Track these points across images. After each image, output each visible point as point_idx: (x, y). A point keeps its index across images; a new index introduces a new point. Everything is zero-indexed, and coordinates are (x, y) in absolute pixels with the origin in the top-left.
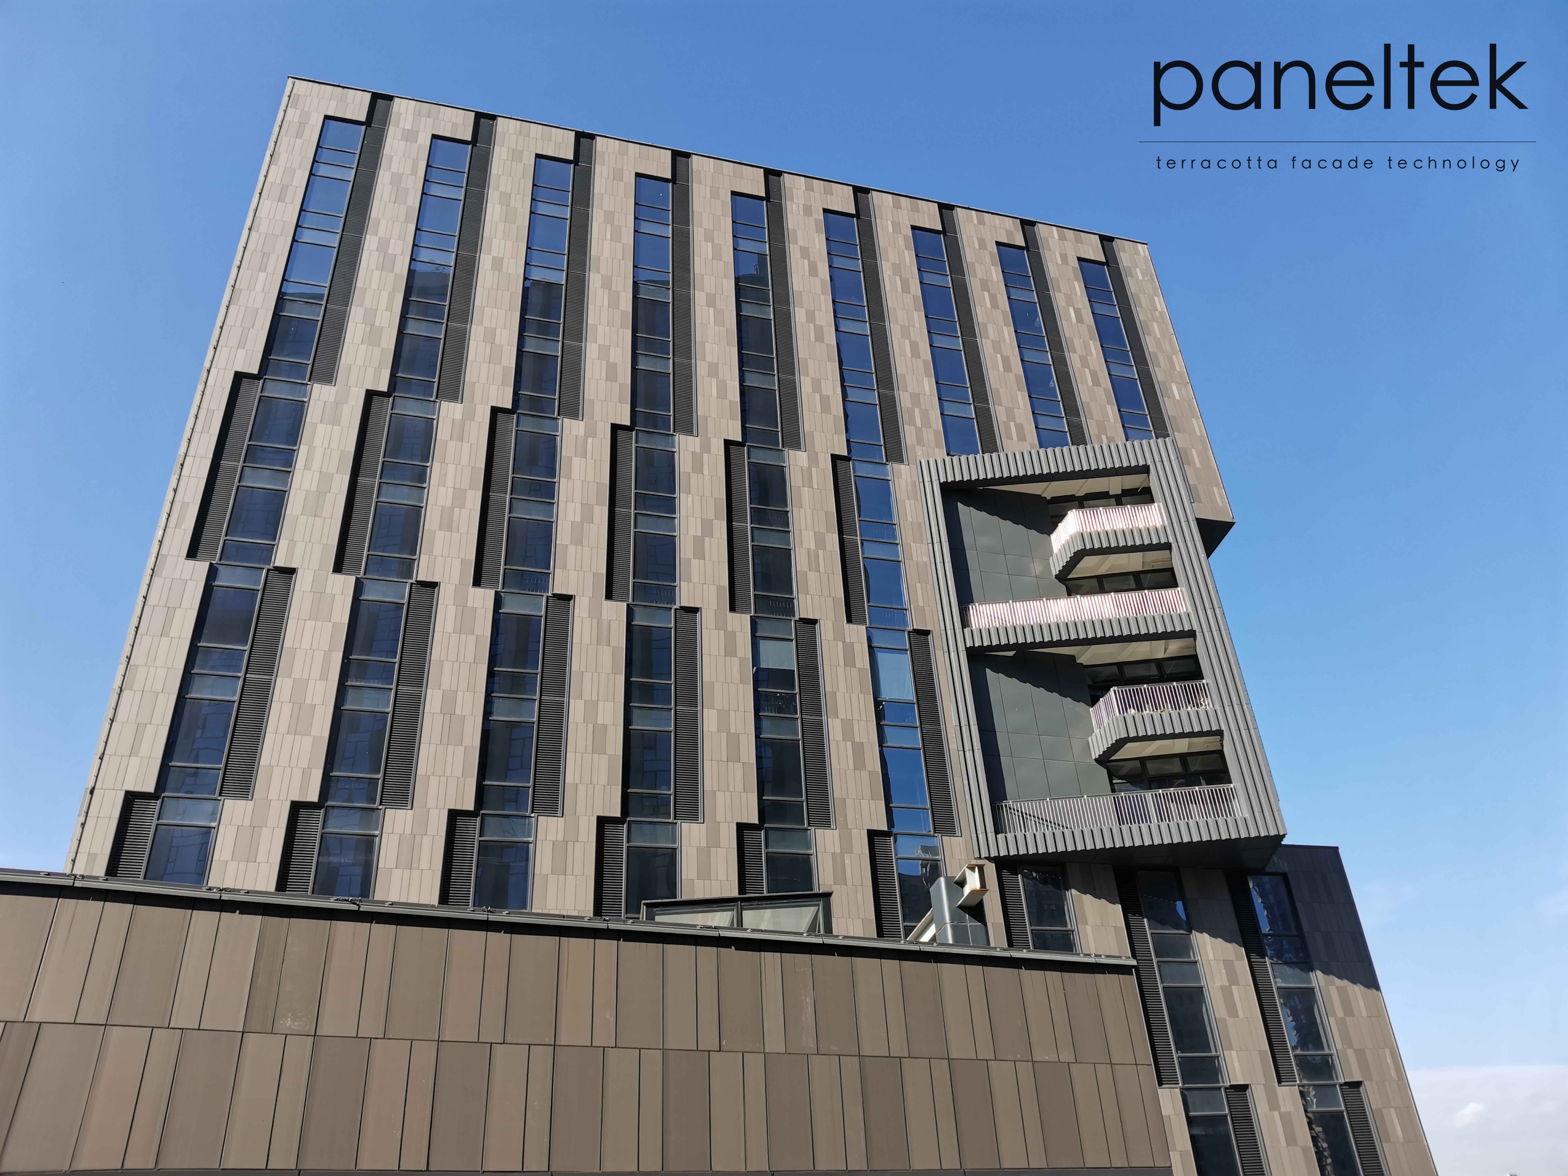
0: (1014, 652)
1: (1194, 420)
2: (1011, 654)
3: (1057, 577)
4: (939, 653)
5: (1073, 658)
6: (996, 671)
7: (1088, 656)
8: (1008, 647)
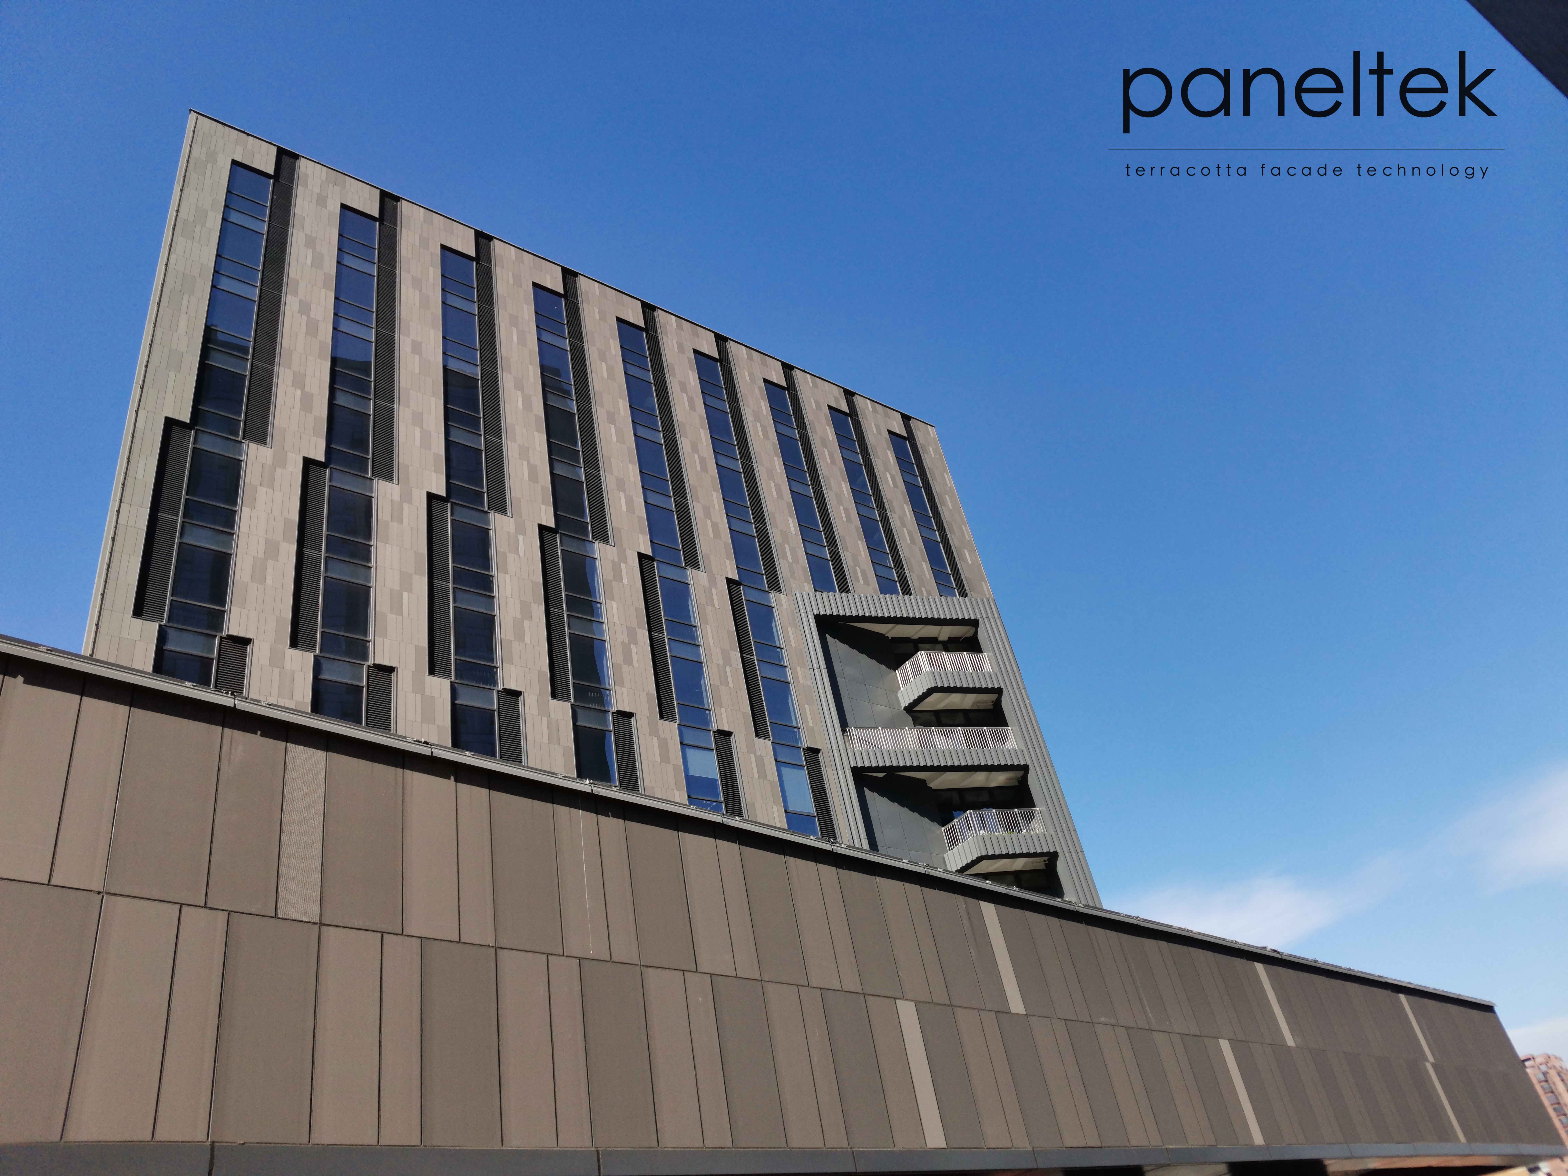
0: (884, 774)
1: (983, 583)
2: (881, 775)
3: (906, 709)
4: (829, 770)
5: (923, 782)
6: (872, 790)
7: (938, 782)
8: (877, 769)
